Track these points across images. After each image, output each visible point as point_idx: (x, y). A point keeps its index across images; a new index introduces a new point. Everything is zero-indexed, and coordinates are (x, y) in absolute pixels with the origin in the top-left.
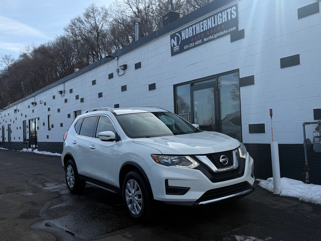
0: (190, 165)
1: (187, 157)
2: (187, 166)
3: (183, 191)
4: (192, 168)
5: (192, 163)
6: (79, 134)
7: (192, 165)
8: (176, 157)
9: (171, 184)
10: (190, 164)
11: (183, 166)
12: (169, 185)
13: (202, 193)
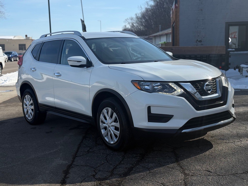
0: (174, 93)
1: (170, 84)
2: (171, 93)
3: (166, 118)
4: (176, 95)
5: (175, 90)
6: (39, 61)
7: (176, 92)
8: (159, 84)
9: (153, 111)
10: (174, 91)
11: (167, 93)
12: (152, 112)
13: (185, 121)
